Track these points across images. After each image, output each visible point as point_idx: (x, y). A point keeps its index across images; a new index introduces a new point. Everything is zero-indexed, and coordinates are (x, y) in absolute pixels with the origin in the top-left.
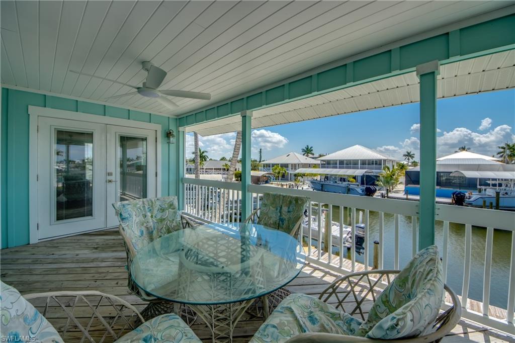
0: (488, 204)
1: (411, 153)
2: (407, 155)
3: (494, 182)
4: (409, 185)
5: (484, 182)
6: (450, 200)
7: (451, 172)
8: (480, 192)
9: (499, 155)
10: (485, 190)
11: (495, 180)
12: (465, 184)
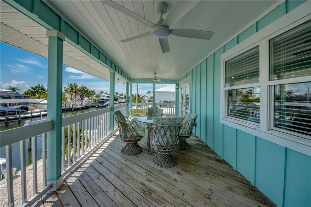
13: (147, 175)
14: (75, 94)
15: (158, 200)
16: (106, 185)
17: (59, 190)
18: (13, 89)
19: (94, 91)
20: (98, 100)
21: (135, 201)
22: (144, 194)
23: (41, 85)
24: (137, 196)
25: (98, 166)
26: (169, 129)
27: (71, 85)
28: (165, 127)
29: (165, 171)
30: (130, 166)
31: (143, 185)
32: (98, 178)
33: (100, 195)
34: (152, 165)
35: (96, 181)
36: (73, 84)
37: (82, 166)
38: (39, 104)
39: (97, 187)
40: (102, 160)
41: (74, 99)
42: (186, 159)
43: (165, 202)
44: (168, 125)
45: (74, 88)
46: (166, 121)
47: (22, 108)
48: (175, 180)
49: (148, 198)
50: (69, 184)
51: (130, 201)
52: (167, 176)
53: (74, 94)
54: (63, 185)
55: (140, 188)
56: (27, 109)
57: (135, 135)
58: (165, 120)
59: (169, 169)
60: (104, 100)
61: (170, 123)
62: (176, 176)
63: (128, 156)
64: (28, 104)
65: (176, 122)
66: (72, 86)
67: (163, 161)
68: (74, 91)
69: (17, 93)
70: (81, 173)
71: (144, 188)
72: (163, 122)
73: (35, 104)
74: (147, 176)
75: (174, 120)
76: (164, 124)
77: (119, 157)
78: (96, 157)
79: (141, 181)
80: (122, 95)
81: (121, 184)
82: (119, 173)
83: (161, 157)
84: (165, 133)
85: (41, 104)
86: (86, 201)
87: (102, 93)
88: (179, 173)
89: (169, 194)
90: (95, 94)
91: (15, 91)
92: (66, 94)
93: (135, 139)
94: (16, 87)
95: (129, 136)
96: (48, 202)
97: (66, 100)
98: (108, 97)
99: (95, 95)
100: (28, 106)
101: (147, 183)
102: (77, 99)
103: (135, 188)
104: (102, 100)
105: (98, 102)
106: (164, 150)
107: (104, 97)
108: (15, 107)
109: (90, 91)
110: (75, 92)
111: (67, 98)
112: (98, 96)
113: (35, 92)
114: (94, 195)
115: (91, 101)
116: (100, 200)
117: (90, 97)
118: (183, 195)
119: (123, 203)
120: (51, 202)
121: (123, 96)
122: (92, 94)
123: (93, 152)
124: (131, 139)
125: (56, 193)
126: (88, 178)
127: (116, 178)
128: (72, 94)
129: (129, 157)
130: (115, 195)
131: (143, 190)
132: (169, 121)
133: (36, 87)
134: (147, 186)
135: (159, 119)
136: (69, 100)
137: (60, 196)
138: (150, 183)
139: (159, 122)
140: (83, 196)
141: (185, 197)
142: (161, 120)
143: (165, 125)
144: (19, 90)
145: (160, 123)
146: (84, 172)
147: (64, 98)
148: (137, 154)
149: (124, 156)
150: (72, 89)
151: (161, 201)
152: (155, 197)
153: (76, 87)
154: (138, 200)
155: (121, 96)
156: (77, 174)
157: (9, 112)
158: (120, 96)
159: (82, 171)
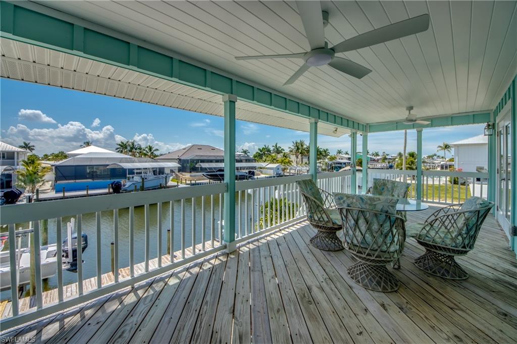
0: (138, 187)
1: (30, 145)
2: (25, 147)
3: (138, 171)
4: (58, 182)
5: (131, 171)
6: (106, 191)
7: (108, 165)
8: (129, 180)
9: (117, 150)
10: (133, 177)
11: (140, 169)
12: (108, 175)
13: (323, 281)
14: (302, 156)
15: (314, 315)
16: (269, 268)
17: (231, 253)
18: (245, 152)
19: (327, 150)
20: (331, 165)
21: (285, 298)
22: (302, 299)
23: (267, 146)
24: (292, 295)
25: (274, 246)
26: (362, 217)
27: (296, 143)
28: (354, 212)
29: (359, 290)
30: (309, 261)
31: (309, 289)
32: (266, 258)
33: (257, 274)
34: (342, 274)
35: (263, 259)
36: (299, 141)
37: (260, 241)
38: (264, 168)
39: (260, 266)
40: (282, 242)
41: (300, 163)
42: (426, 294)
43: (321, 322)
44: (359, 209)
45: (300, 147)
46: (354, 200)
47: (250, 172)
48: (366, 310)
49: (303, 305)
50: (240, 252)
51: (279, 295)
52: (357, 299)
53: (300, 156)
54: (235, 251)
55: (302, 290)
56: (253, 174)
57: (326, 219)
58: (353, 198)
59: (369, 291)
60: (341, 164)
61: (364, 206)
62: (373, 307)
63: (315, 249)
64: (255, 168)
65: (375, 205)
66: (298, 145)
67: (361, 274)
68: (300, 151)
69: (248, 155)
70: (255, 247)
71: (307, 292)
72: (349, 202)
73: (261, 168)
74: (323, 283)
75: (370, 201)
76: (351, 205)
77: (302, 245)
78: (278, 237)
79: (309, 283)
80: (377, 155)
81: (284, 275)
82: (291, 262)
83: (361, 267)
84: (356, 222)
85: (266, 168)
86: (244, 272)
87: (339, 152)
88: (386, 306)
89: (335, 317)
90: (329, 155)
91: (246, 154)
92: (292, 156)
93: (325, 226)
94: (247, 149)
95: (316, 218)
96: (219, 259)
97: (291, 164)
98: (349, 159)
99: (328, 157)
100: (255, 171)
101: (315, 290)
102: (304, 163)
103: (297, 287)
104: (339, 163)
105: (332, 167)
106: (376, 257)
107: (342, 159)
108: (244, 171)
109: (321, 150)
110: (300, 153)
111: (292, 161)
112: (332, 158)
113: (262, 154)
114: (252, 271)
115: (321, 165)
116: (254, 278)
117: (321, 159)
118: (358, 333)
119: (272, 293)
120: (221, 260)
121: (378, 158)
122: (324, 154)
123: (278, 229)
124: (320, 225)
125: (228, 255)
126: (258, 254)
127: (283, 266)
128: (298, 155)
129: (317, 251)
130: (270, 281)
131: (304, 294)
132: (361, 201)
133: (263, 148)
134: (313, 292)
135: (342, 196)
136: (294, 164)
137: (229, 258)
138: (320, 292)
139: (342, 201)
140: (243, 267)
141: (360, 337)
142: (345, 198)
143: (354, 207)
144: (249, 152)
145: (344, 202)
146: (259, 246)
147: (289, 161)
148: (331, 251)
149: (311, 247)
150: (298, 149)
151: (316, 318)
152: (313, 310)
153: (302, 146)
154: (289, 299)
155: (375, 158)
156: (251, 246)
157: (240, 176)
158: (373, 157)
159: (257, 245)
